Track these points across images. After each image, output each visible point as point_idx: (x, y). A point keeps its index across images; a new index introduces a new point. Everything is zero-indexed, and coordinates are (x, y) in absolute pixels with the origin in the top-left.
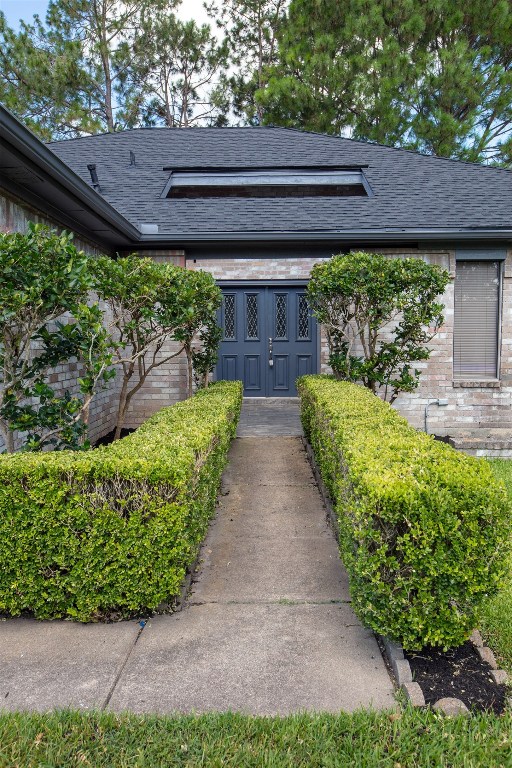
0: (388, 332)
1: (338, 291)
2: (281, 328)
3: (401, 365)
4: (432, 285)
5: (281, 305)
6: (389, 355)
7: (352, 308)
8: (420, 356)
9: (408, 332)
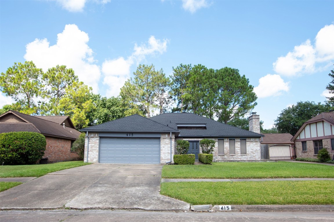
0: (209, 148)
1: (203, 143)
2: (193, 148)
3: (211, 152)
4: (214, 143)
5: (193, 144)
6: (209, 151)
7: (205, 145)
8: (213, 151)
9: (211, 148)
